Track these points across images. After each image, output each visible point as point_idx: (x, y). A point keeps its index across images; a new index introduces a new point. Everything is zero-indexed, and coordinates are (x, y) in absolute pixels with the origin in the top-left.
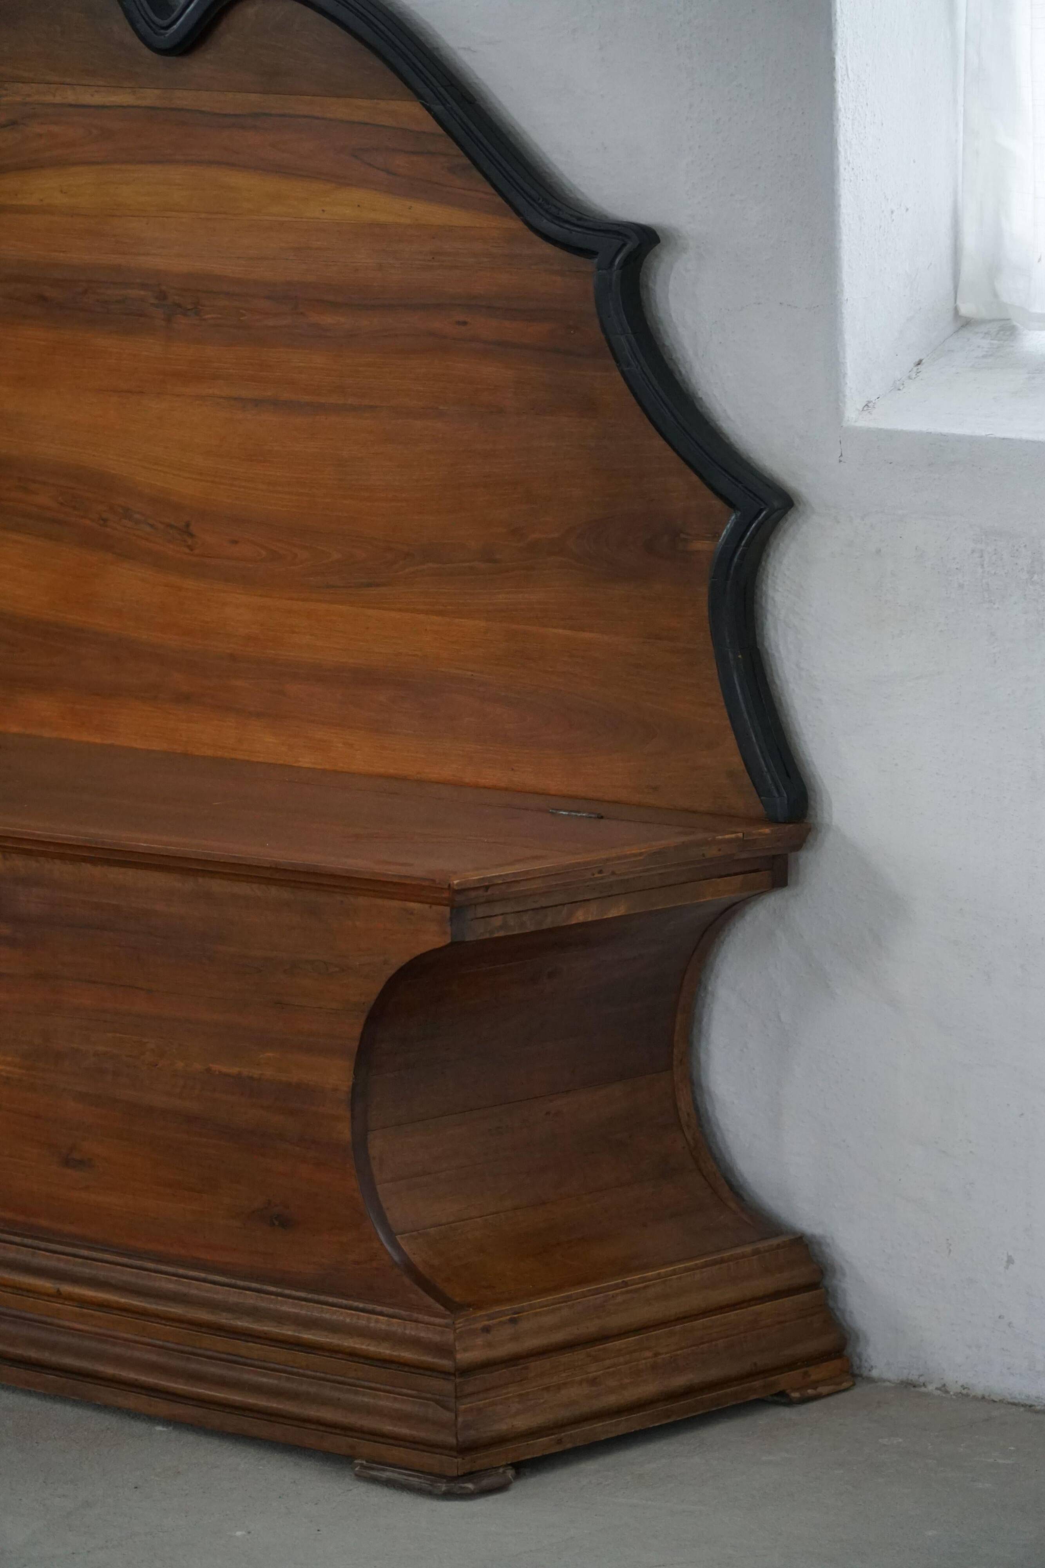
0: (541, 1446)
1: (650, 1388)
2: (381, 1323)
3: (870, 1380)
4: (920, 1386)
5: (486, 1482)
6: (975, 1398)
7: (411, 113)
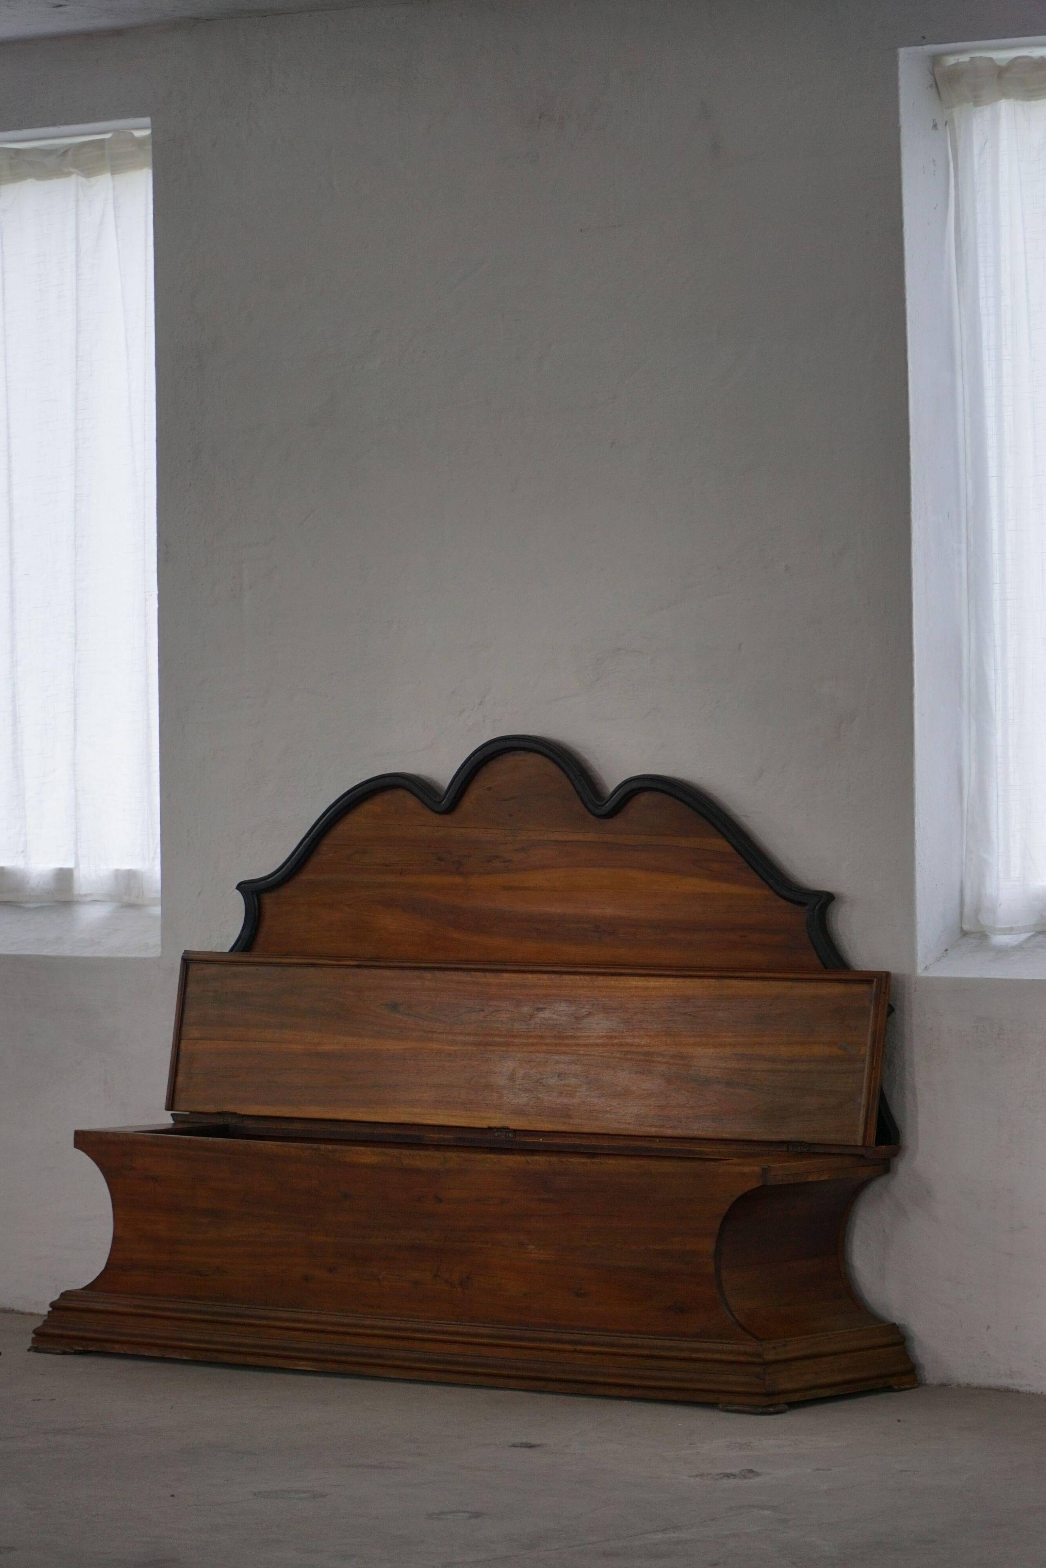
0: (797, 1397)
1: (839, 1378)
2: (730, 1347)
3: (926, 1385)
5: (778, 1408)
6: (973, 1388)
7: (720, 844)
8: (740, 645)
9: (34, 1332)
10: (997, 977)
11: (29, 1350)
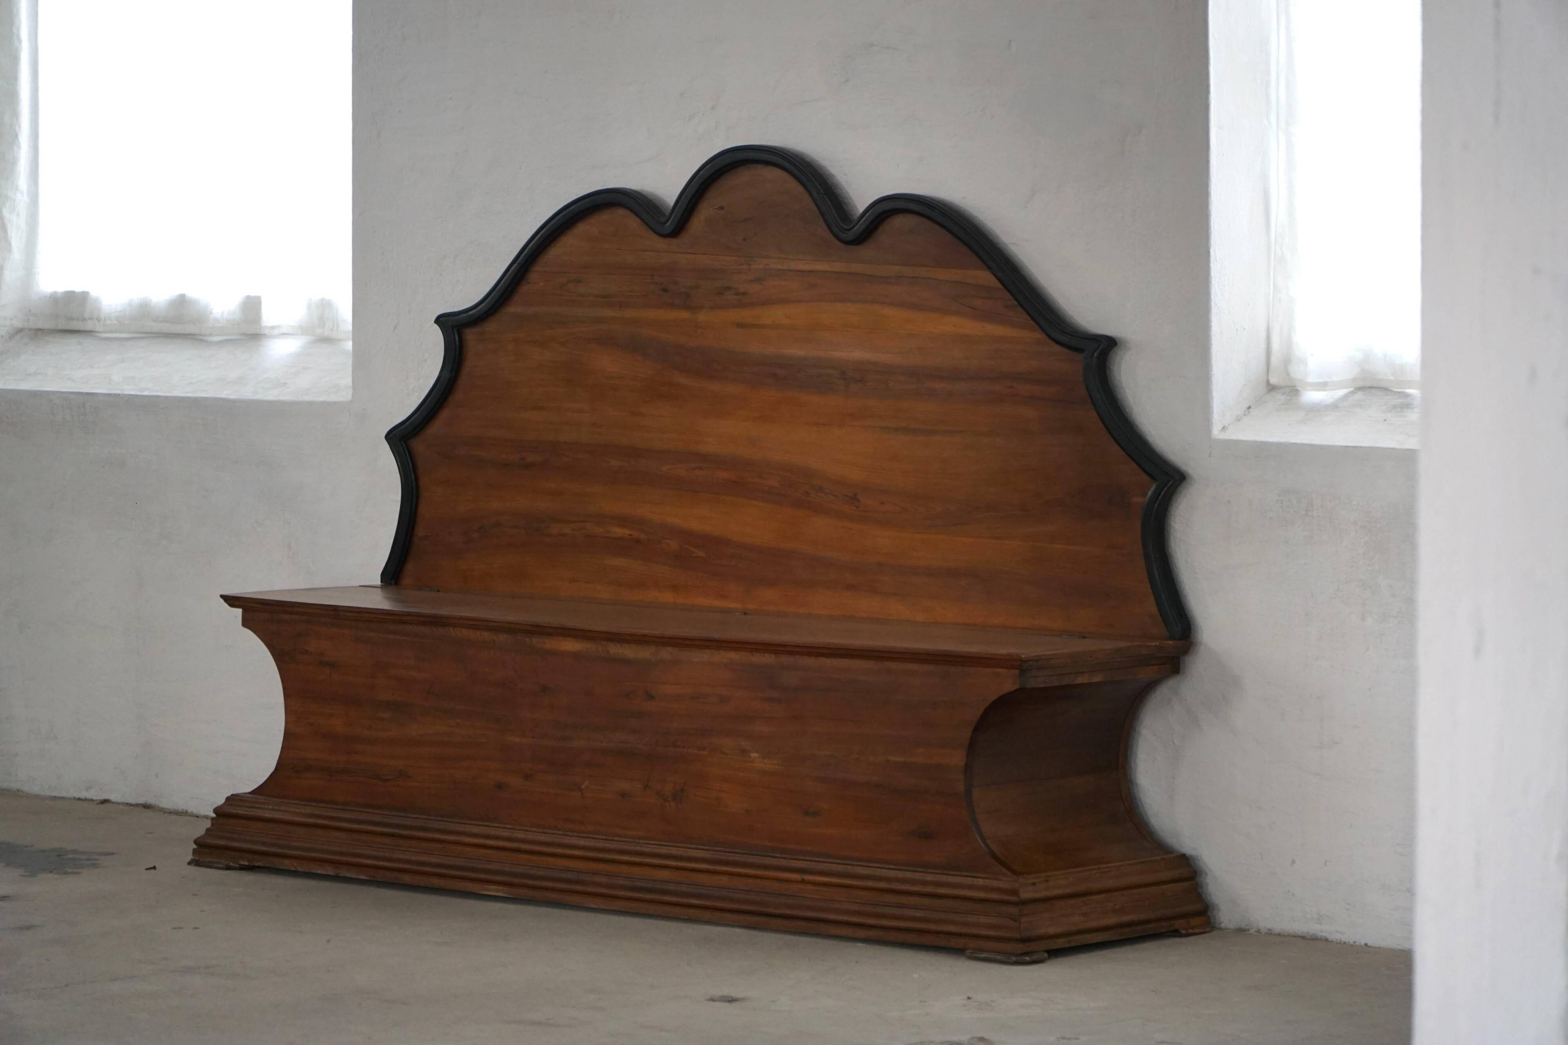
0: (1061, 943)
1: (1112, 920)
2: (980, 882)
3: (1220, 929)
4: (1246, 931)
5: (1035, 957)
6: (1275, 935)
7: (984, 277)
8: (1010, 41)
9: (196, 842)
10: (1305, 442)
11: (189, 863)
